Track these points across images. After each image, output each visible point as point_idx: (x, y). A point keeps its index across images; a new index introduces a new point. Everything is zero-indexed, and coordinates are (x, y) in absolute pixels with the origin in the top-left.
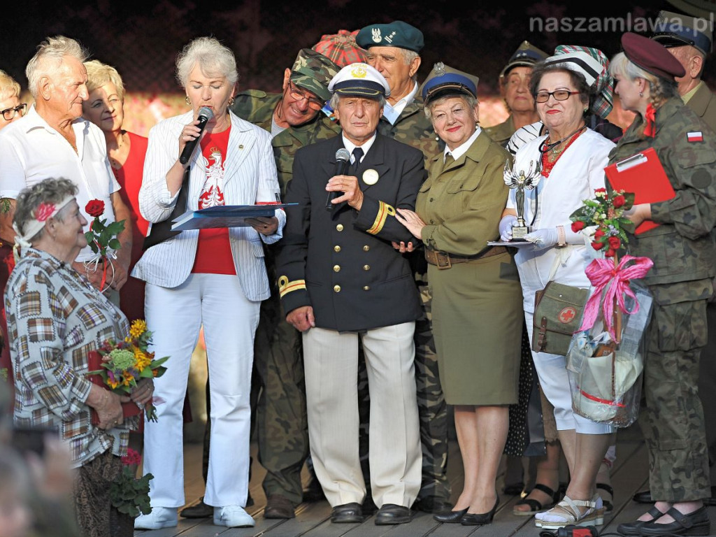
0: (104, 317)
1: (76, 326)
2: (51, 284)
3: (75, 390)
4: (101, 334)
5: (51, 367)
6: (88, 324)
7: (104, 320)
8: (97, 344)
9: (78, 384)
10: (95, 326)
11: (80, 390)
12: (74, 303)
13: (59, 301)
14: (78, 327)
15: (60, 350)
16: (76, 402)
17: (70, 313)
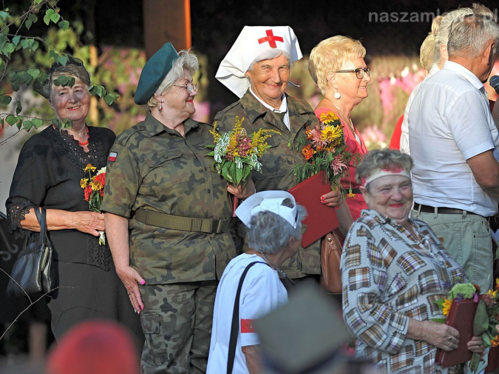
0: (423, 262)
1: (398, 274)
2: (372, 236)
3: (394, 324)
4: (421, 276)
5: (368, 310)
6: (408, 270)
7: (423, 264)
8: (419, 286)
9: (396, 319)
10: (415, 271)
11: (399, 324)
12: (393, 253)
13: (380, 252)
14: (400, 275)
15: (376, 295)
16: (398, 335)
17: (391, 263)
